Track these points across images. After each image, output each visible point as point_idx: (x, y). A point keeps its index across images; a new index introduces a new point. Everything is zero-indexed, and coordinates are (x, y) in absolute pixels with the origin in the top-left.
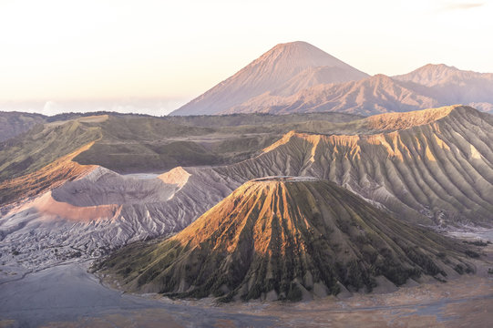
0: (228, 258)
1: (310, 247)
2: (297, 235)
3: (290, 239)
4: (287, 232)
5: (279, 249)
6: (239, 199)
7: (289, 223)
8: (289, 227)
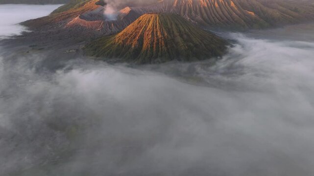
0: (133, 46)
1: (166, 44)
2: (161, 38)
3: (158, 40)
4: (157, 36)
5: (153, 44)
6: (140, 21)
7: (159, 33)
8: (158, 34)
